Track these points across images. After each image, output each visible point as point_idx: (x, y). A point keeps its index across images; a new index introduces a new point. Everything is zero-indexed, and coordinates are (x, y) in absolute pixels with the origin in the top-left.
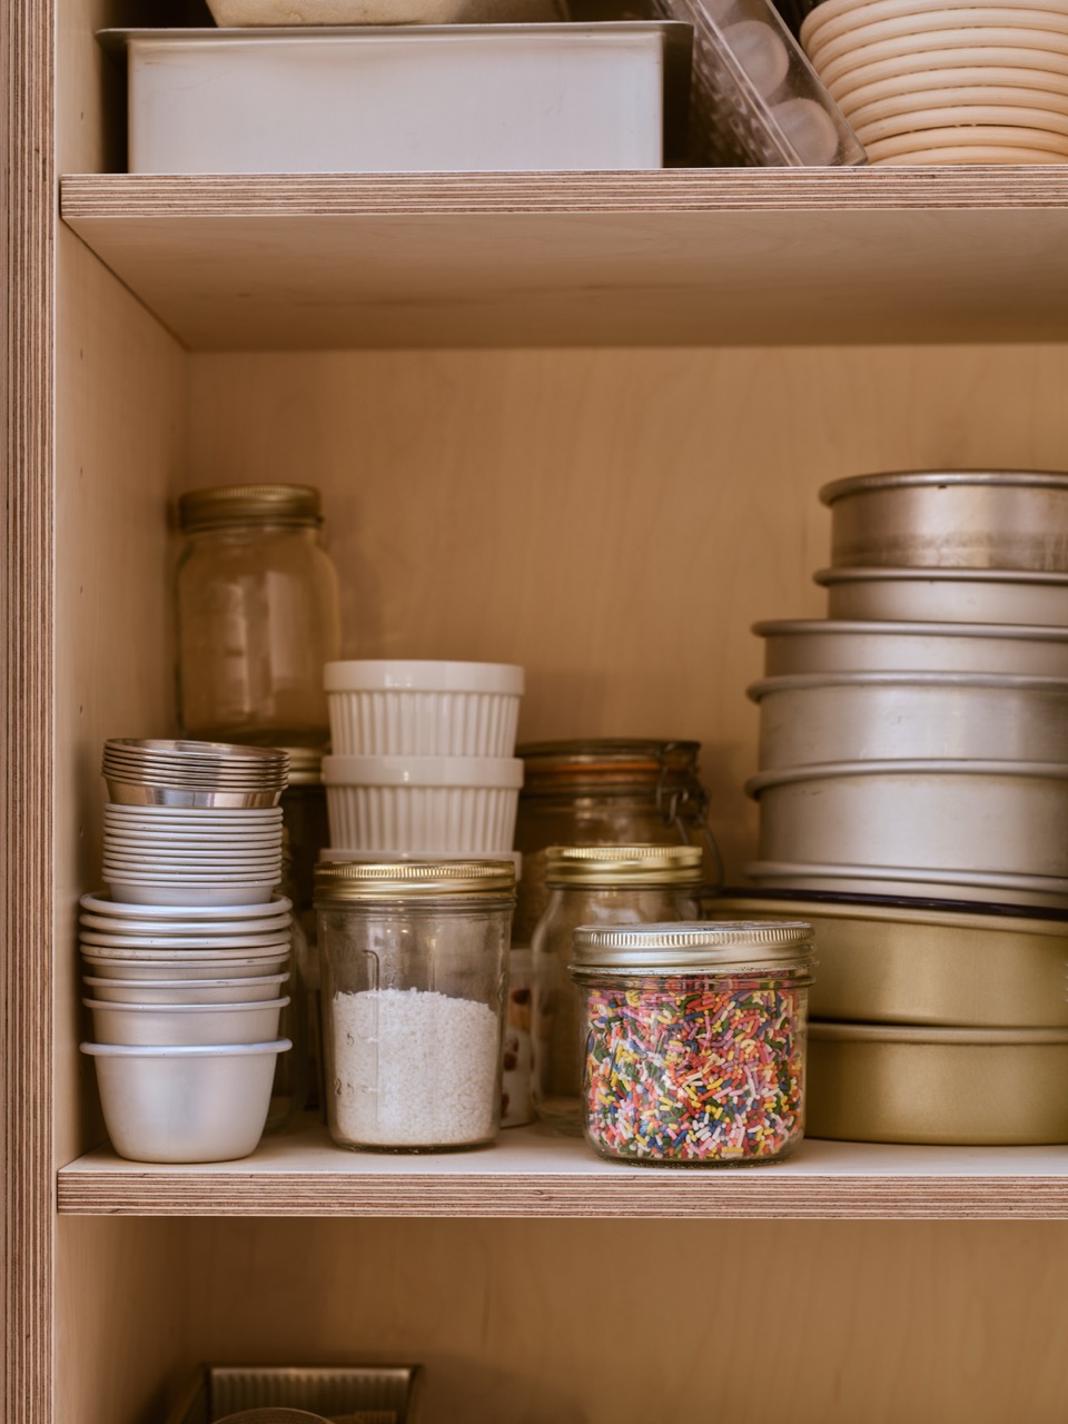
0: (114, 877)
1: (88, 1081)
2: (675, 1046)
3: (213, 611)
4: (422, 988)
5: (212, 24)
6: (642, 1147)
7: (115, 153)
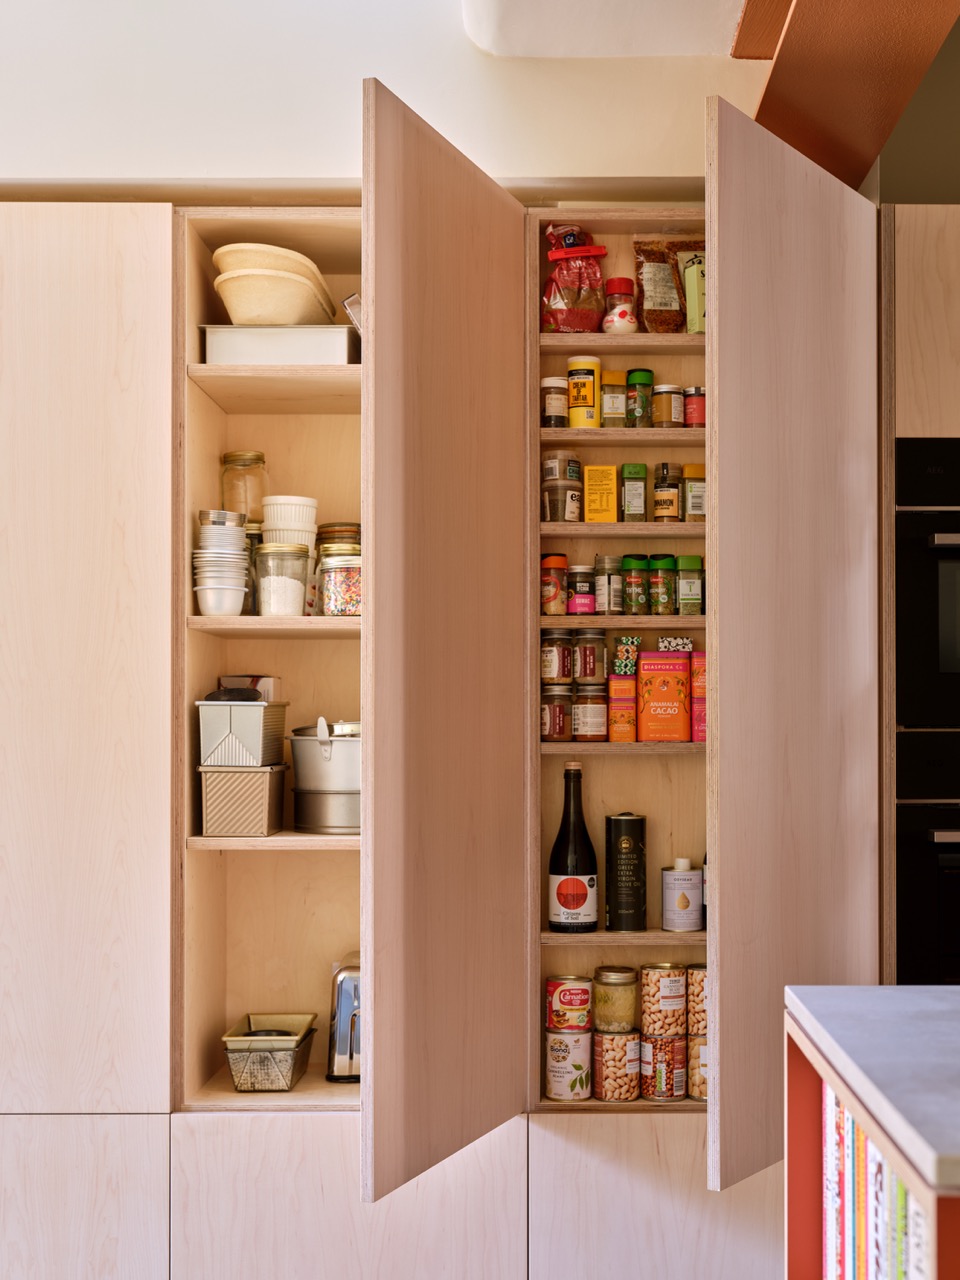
0: (201, 544)
1: (195, 596)
2: (344, 586)
3: (233, 487)
4: (282, 575)
5: (232, 324)
6: (336, 612)
7: (203, 359)
